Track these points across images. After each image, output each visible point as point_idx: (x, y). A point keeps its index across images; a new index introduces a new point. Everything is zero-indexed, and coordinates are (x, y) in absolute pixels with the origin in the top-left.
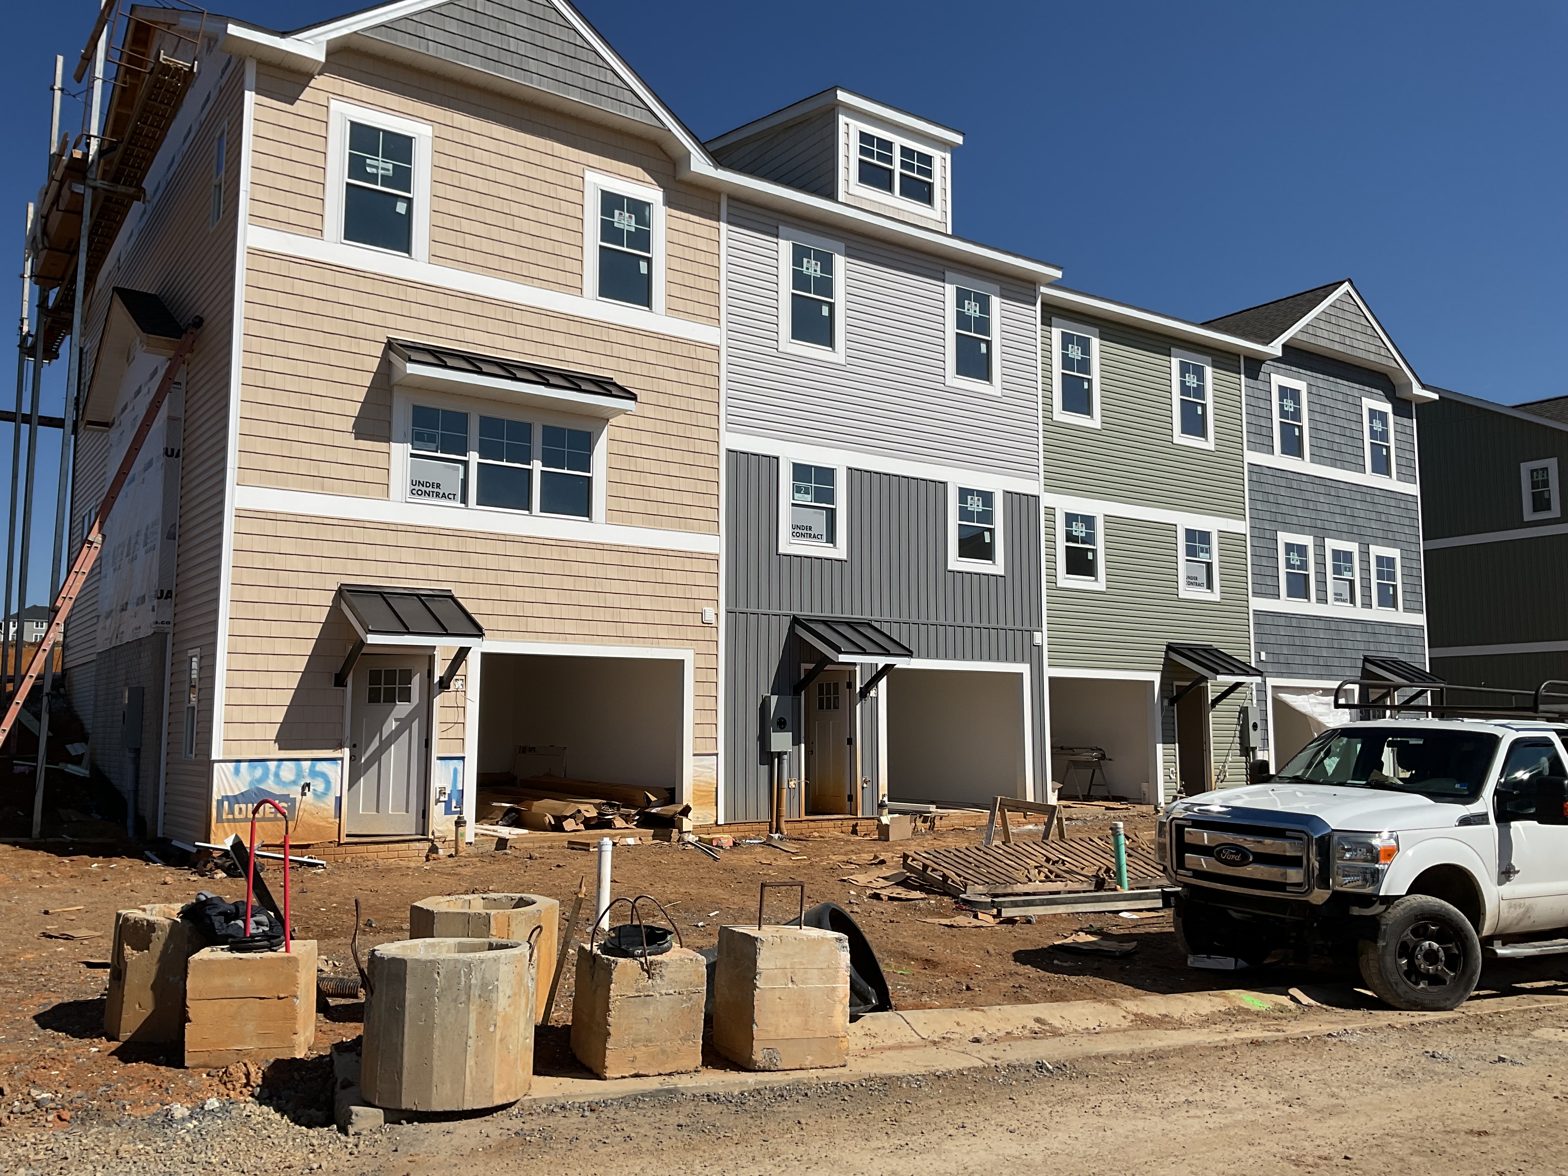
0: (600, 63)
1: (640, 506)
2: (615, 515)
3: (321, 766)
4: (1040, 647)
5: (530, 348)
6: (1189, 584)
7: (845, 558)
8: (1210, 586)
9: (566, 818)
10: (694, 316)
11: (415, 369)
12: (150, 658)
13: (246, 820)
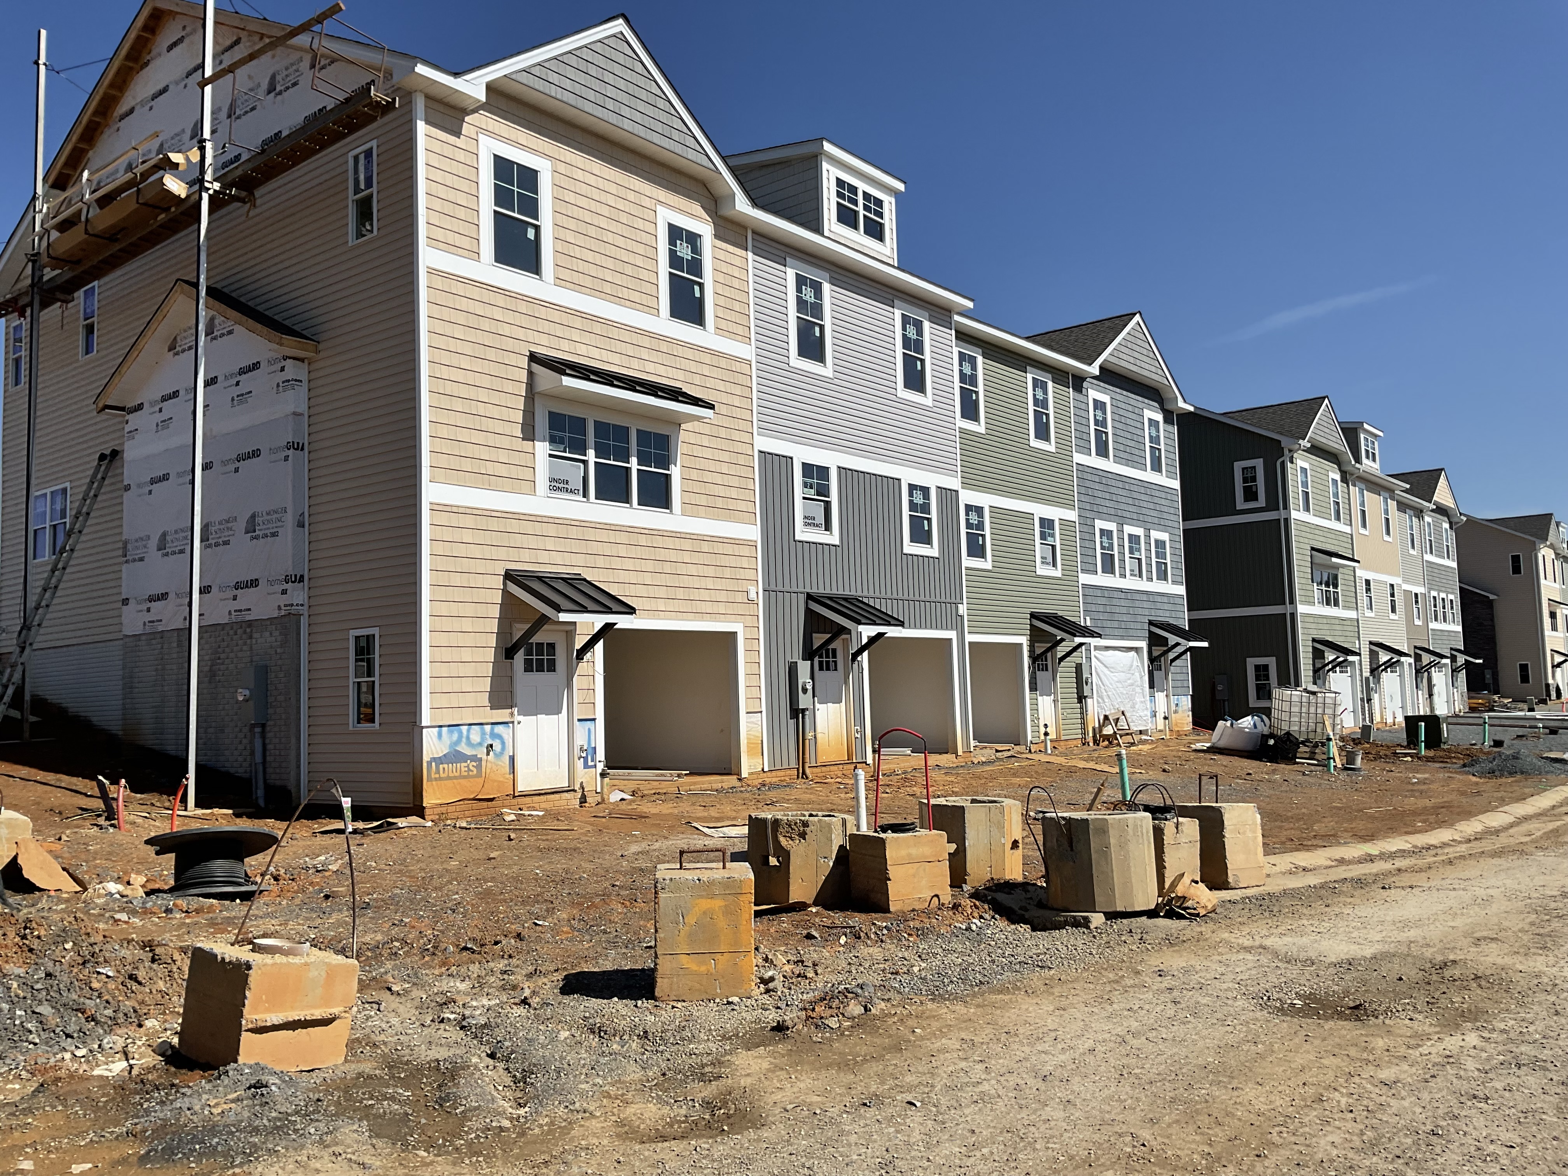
1: (703, 500)
2: (687, 508)
3: (499, 729)
4: (962, 618)
5: (626, 361)
6: (1043, 563)
7: (837, 542)
8: (1054, 565)
10: (731, 334)
11: (567, 381)
12: (279, 638)
13: (449, 778)
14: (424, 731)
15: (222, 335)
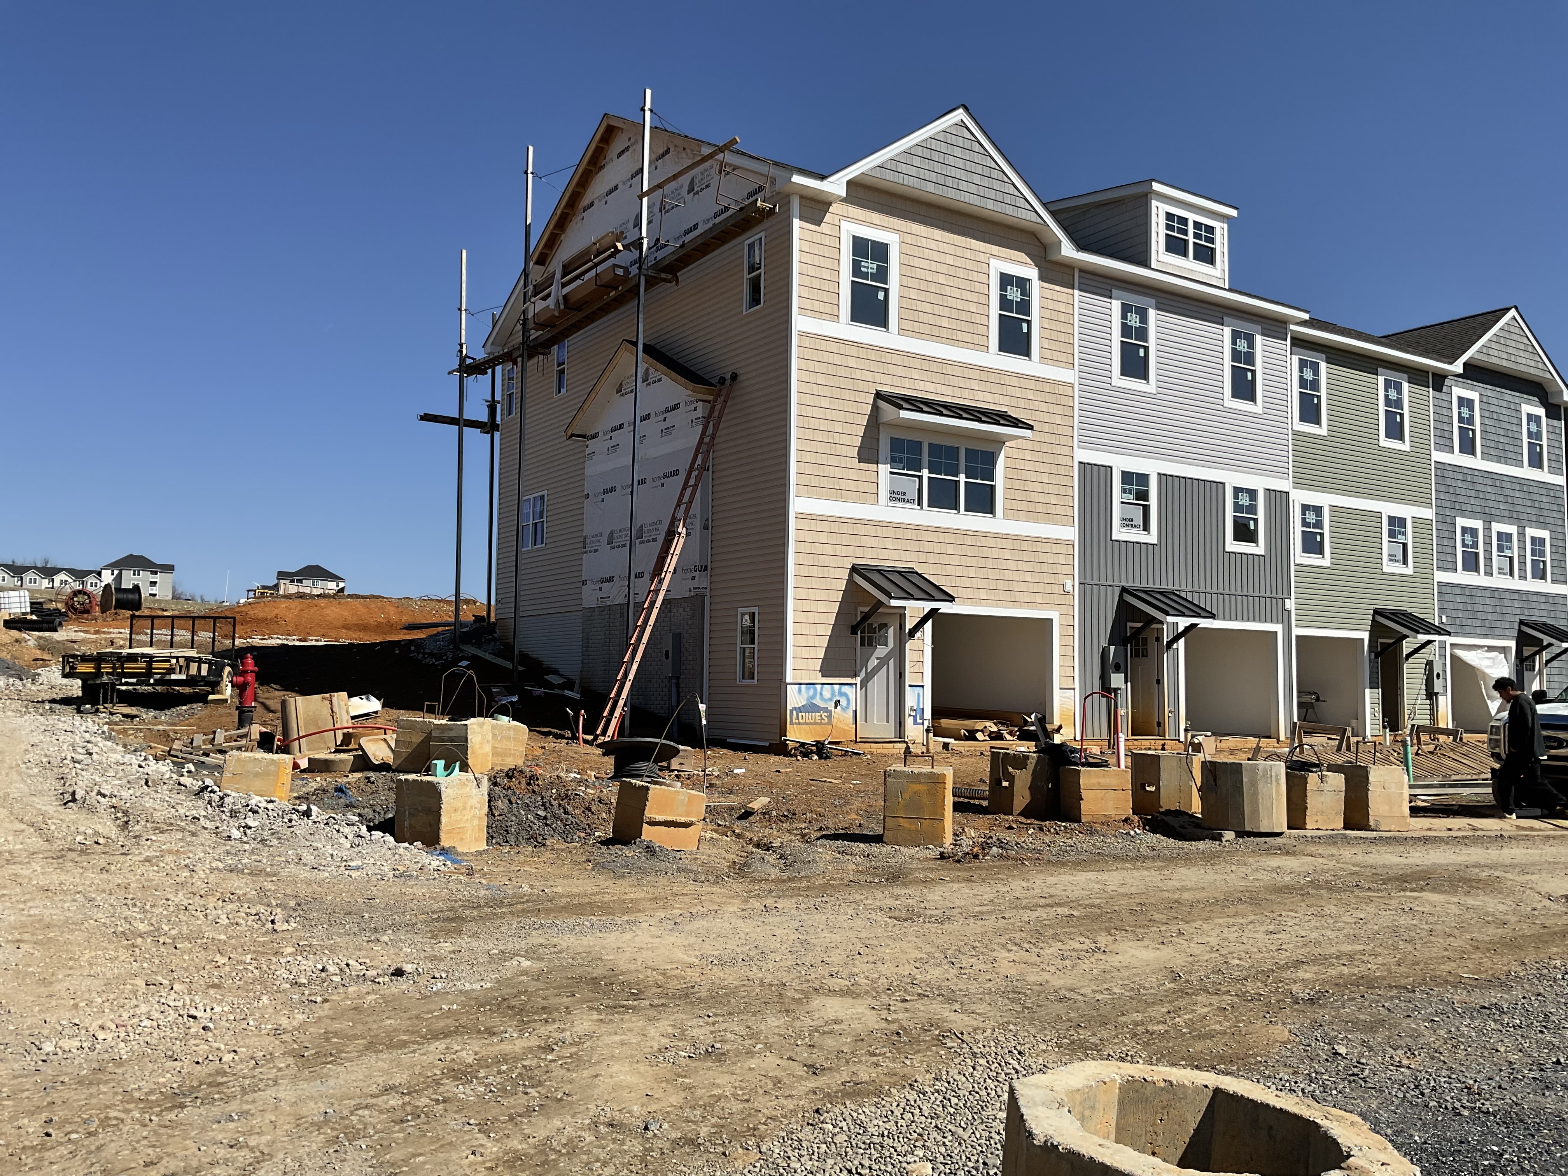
0: (1006, 179)
1: (1023, 506)
2: (1012, 513)
3: (845, 689)
4: (1289, 611)
5: (957, 392)
6: (1391, 560)
7: (1155, 541)
8: (1405, 562)
9: (978, 731)
10: (1056, 362)
11: (904, 414)
12: (690, 613)
13: (806, 724)
14: (789, 686)
15: (654, 382)
